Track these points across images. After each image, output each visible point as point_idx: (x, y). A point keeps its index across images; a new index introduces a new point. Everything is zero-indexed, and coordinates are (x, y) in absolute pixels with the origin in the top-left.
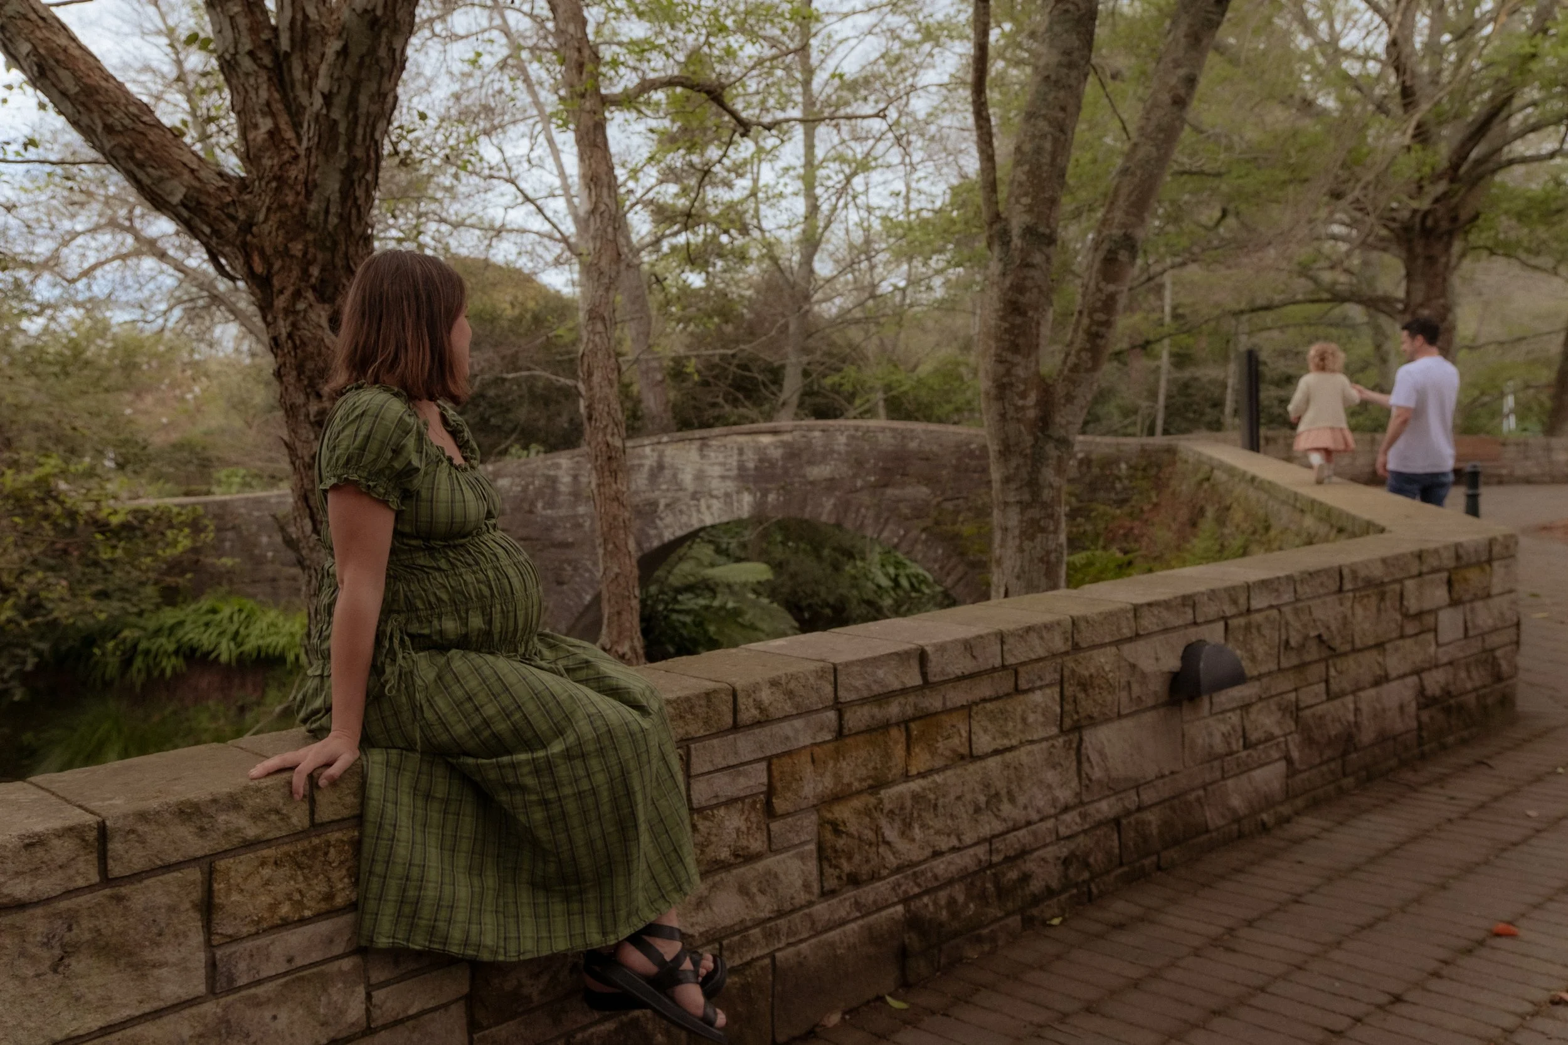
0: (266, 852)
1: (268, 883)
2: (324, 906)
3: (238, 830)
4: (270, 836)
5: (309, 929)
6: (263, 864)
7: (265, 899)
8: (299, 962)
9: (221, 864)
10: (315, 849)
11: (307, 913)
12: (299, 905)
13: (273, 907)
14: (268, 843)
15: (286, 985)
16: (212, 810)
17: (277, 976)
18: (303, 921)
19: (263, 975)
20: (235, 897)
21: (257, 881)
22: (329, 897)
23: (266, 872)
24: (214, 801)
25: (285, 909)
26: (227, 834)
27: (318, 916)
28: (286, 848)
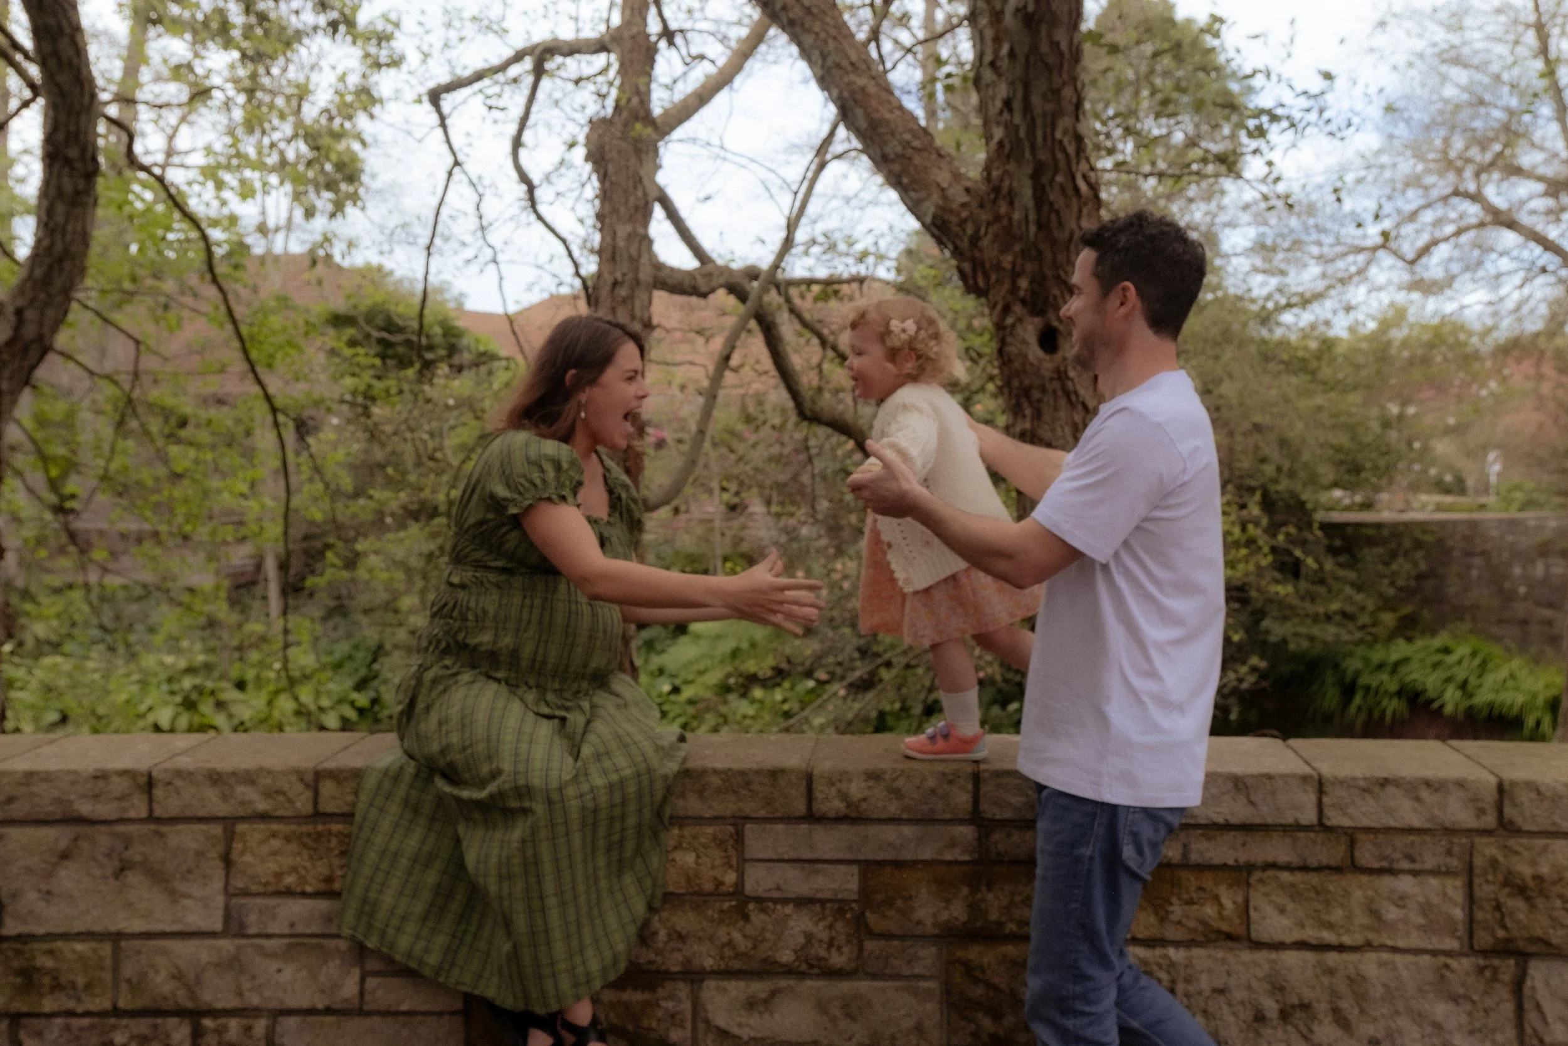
0: (275, 826)
1: (274, 853)
2: (323, 887)
3: (250, 802)
4: (279, 813)
5: (309, 903)
6: (274, 835)
7: (272, 866)
8: (300, 929)
9: (241, 827)
10: (319, 835)
11: (309, 889)
12: (302, 879)
13: (278, 875)
14: (280, 819)
15: (290, 945)
16: (232, 781)
17: (282, 936)
18: (304, 894)
19: (270, 931)
20: (248, 858)
21: (266, 849)
22: (329, 880)
23: (275, 843)
24: (234, 774)
25: (289, 880)
26: (242, 803)
27: (316, 895)
28: (294, 827)
